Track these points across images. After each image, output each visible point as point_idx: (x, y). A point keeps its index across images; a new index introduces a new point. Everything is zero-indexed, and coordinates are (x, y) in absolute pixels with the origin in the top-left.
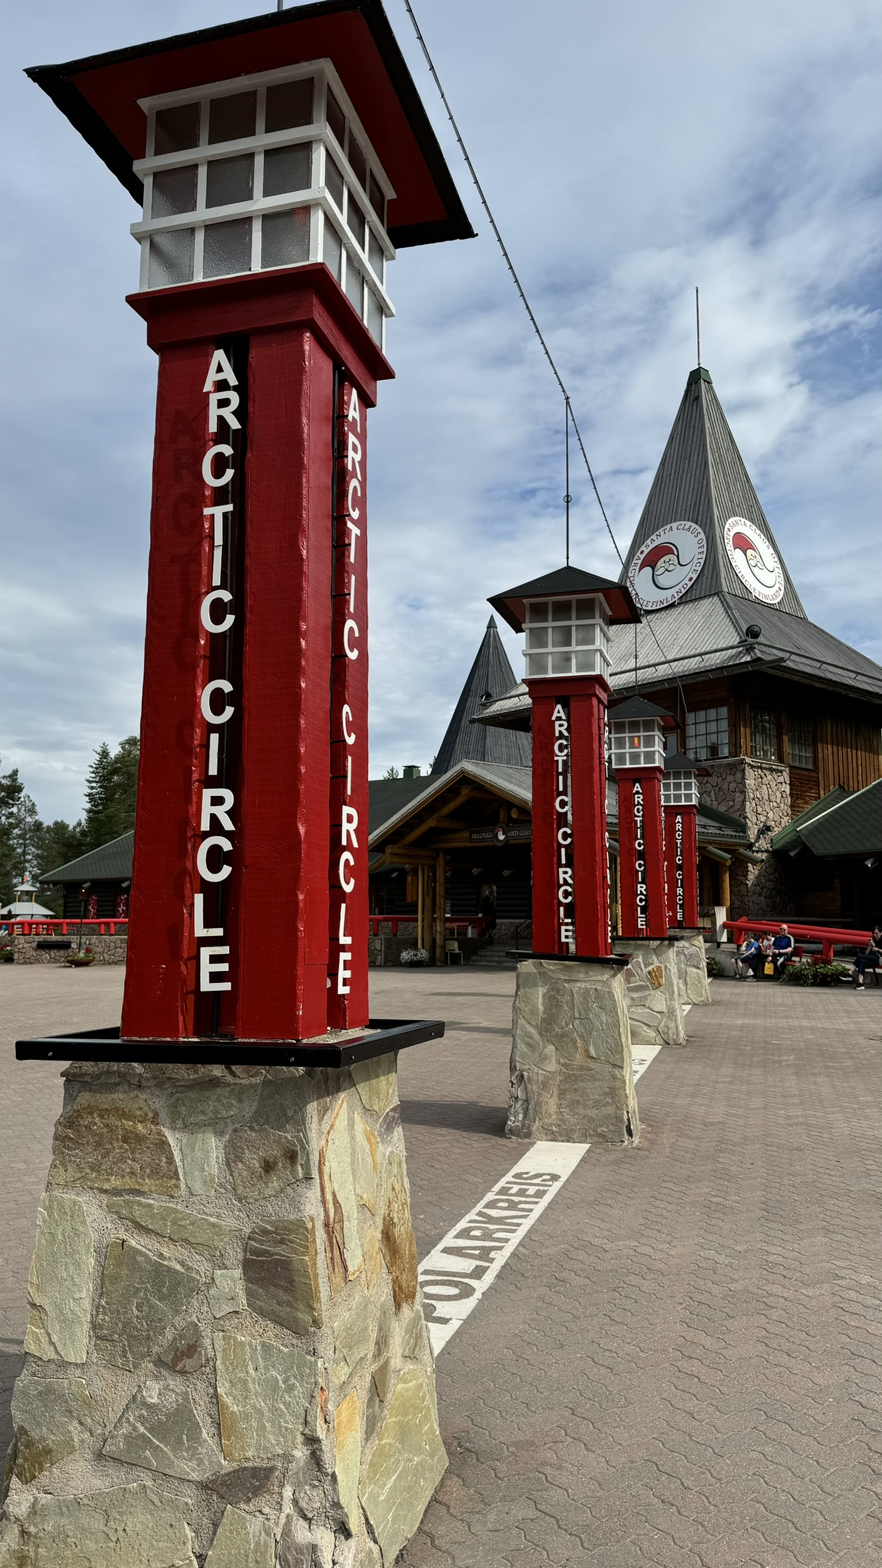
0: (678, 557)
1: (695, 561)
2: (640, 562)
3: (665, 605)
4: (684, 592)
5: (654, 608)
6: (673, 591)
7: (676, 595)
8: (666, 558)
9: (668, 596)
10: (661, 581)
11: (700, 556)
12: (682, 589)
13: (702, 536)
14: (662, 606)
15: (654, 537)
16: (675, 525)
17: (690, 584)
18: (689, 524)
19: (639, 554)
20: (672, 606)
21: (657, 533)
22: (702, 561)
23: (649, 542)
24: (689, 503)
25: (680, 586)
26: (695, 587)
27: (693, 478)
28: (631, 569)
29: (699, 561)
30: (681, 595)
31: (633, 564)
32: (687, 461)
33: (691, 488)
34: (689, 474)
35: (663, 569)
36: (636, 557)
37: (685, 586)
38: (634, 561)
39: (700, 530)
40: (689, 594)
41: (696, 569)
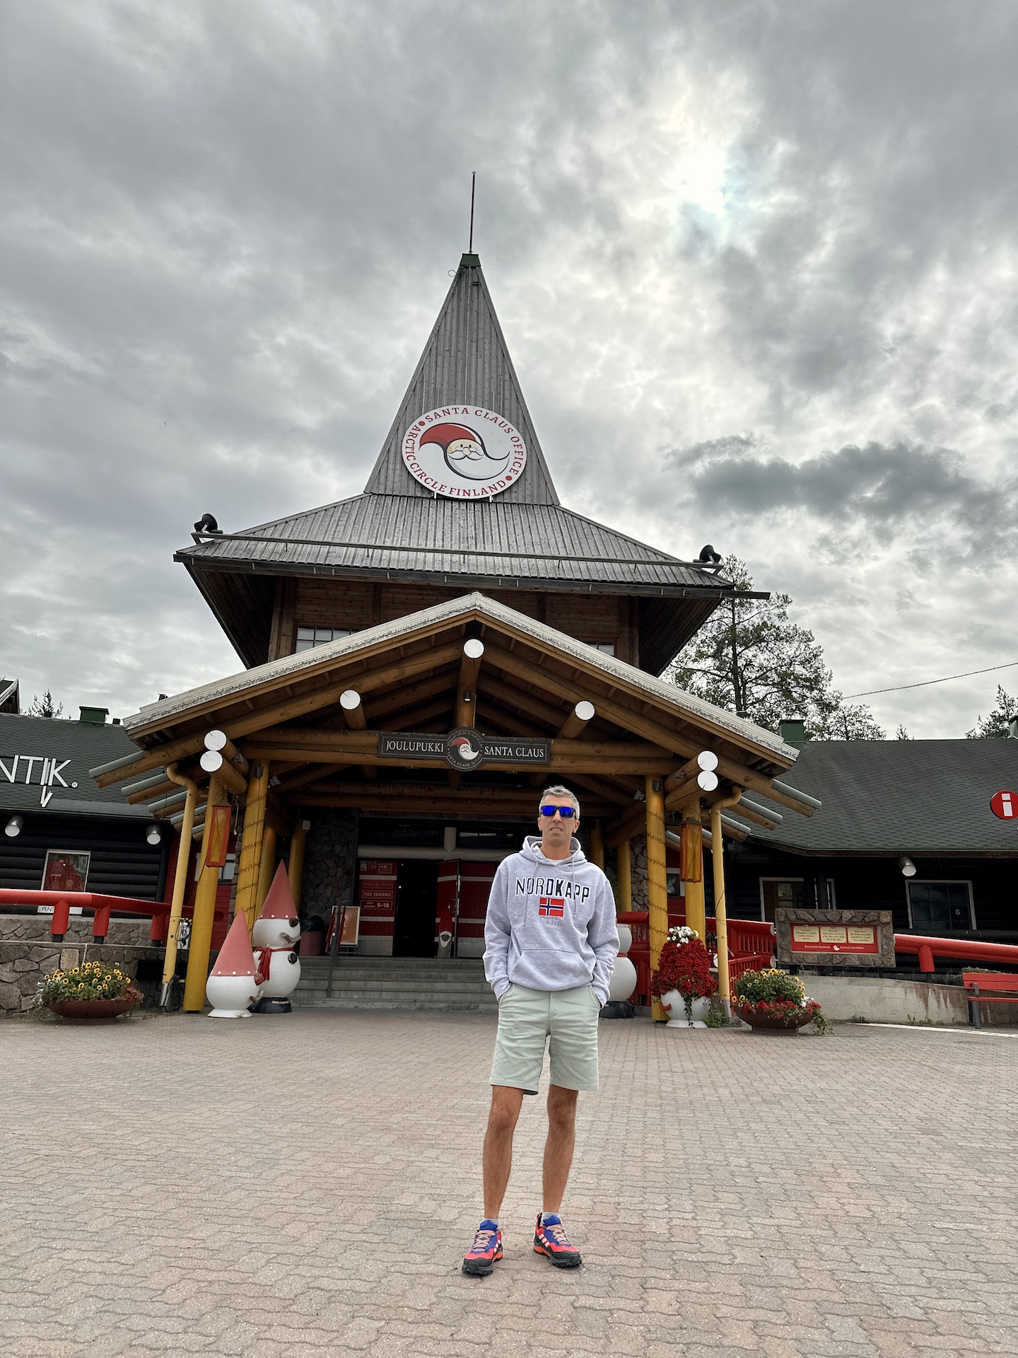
0: (483, 446)
1: (512, 459)
2: (420, 434)
3: (472, 497)
4: (500, 490)
5: (454, 495)
6: (485, 484)
7: (488, 490)
8: (466, 442)
9: (477, 490)
10: (458, 465)
11: (517, 455)
12: (497, 486)
13: (515, 433)
14: (467, 497)
15: (439, 411)
16: (471, 409)
17: (509, 484)
18: (492, 415)
19: (416, 423)
20: (484, 501)
21: (445, 408)
22: (523, 463)
23: (431, 414)
24: (487, 391)
25: (494, 481)
26: (514, 489)
27: (487, 366)
28: (406, 438)
29: (517, 460)
30: (496, 492)
31: (408, 433)
32: (474, 345)
33: (487, 377)
34: (480, 361)
35: (461, 455)
36: (412, 426)
37: (502, 484)
38: (410, 430)
39: (510, 426)
40: (507, 496)
41: (516, 468)
